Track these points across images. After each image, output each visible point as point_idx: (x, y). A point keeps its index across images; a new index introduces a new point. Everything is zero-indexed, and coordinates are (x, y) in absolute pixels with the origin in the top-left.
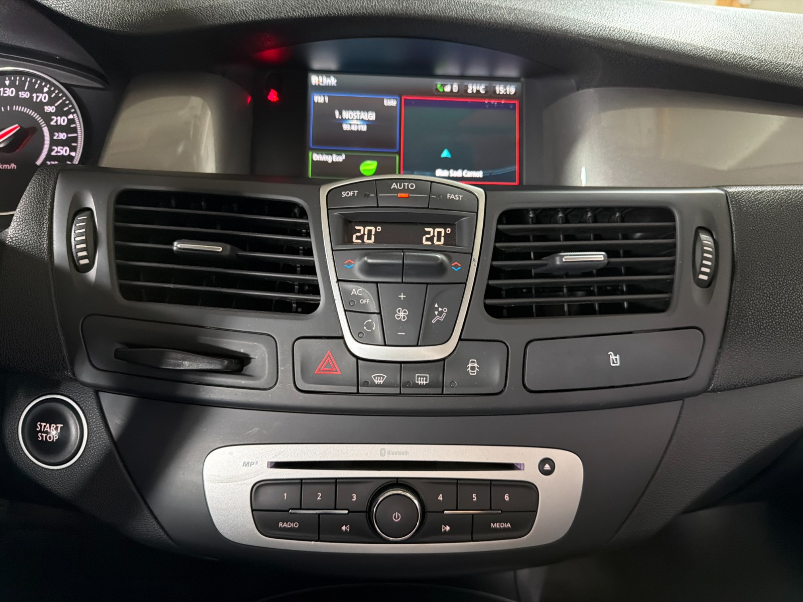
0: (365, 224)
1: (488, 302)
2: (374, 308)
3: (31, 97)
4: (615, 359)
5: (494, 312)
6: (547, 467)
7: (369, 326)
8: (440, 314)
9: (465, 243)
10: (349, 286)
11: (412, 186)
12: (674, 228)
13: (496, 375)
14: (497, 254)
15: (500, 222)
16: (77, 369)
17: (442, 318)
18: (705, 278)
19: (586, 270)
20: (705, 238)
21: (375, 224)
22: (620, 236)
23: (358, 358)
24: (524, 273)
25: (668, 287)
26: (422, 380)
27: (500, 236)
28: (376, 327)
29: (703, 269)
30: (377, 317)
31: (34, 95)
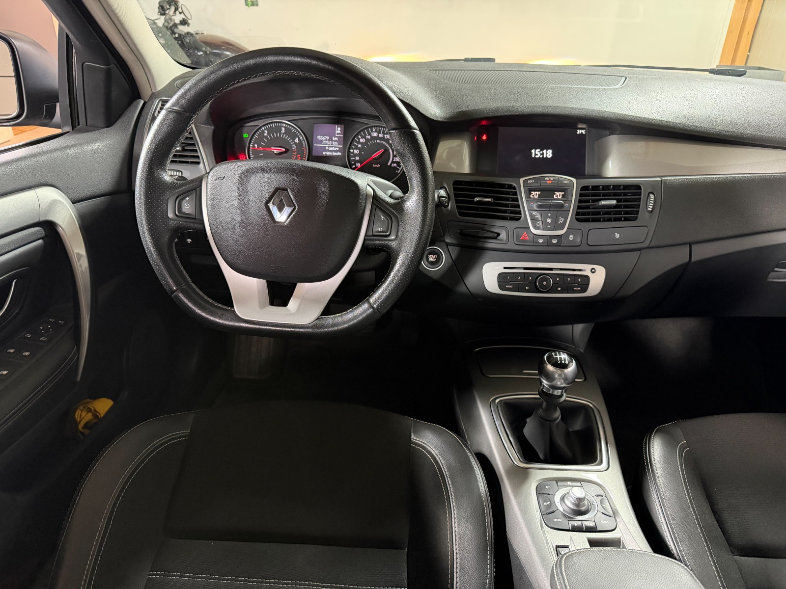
0: (535, 191)
1: (577, 217)
2: (540, 219)
3: (384, 137)
4: (617, 236)
5: (578, 220)
6: (593, 271)
7: (539, 224)
8: (561, 220)
9: (570, 197)
10: (532, 211)
11: (552, 179)
12: (641, 192)
13: (579, 240)
14: (580, 201)
15: (581, 190)
16: (445, 238)
17: (562, 222)
18: (650, 209)
19: (609, 206)
20: (652, 196)
21: (538, 191)
22: (622, 195)
23: (534, 234)
24: (588, 207)
25: (637, 212)
26: (555, 241)
27: (581, 195)
28: (541, 224)
29: (650, 207)
30: (541, 221)
31: (385, 136)
